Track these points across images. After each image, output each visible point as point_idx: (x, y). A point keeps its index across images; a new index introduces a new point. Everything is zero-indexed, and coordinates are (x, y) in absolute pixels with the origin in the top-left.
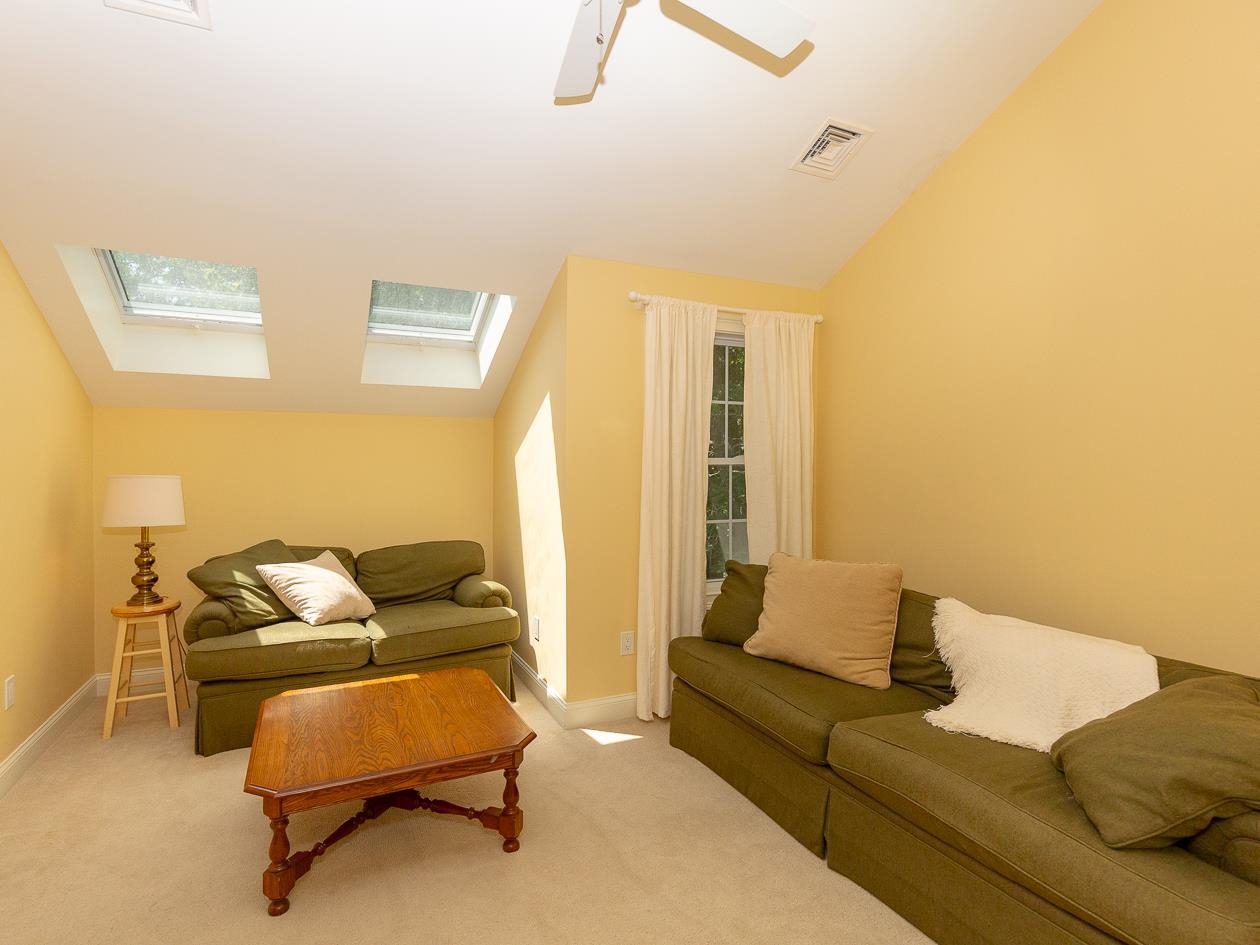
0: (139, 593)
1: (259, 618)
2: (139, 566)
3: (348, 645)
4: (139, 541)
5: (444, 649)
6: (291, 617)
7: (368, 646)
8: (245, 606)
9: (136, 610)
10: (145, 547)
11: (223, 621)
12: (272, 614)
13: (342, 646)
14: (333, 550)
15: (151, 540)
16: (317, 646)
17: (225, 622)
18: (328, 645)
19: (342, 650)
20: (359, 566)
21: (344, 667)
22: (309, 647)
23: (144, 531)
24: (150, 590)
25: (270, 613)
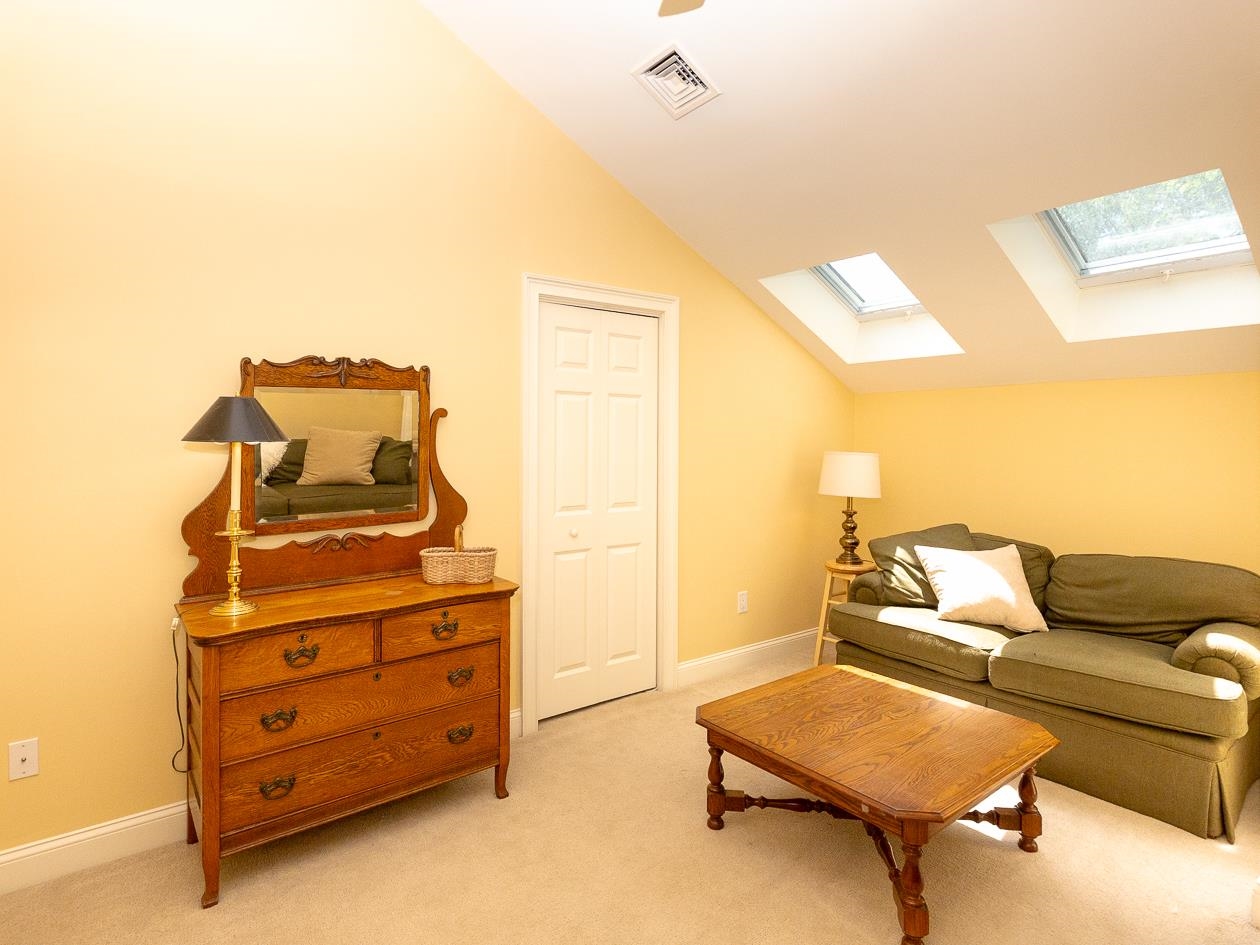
0: (845, 553)
1: (902, 596)
2: (845, 530)
3: (958, 651)
4: (845, 509)
5: (1096, 704)
6: (932, 604)
7: (982, 661)
8: (891, 582)
9: (842, 567)
10: (850, 515)
11: (873, 590)
12: (920, 597)
13: (951, 648)
14: (1021, 546)
15: (855, 509)
16: (928, 640)
17: (876, 593)
18: (937, 642)
19: (952, 653)
20: (1053, 570)
21: (952, 673)
22: (919, 638)
23: (849, 500)
24: (852, 551)
25: (917, 596)
